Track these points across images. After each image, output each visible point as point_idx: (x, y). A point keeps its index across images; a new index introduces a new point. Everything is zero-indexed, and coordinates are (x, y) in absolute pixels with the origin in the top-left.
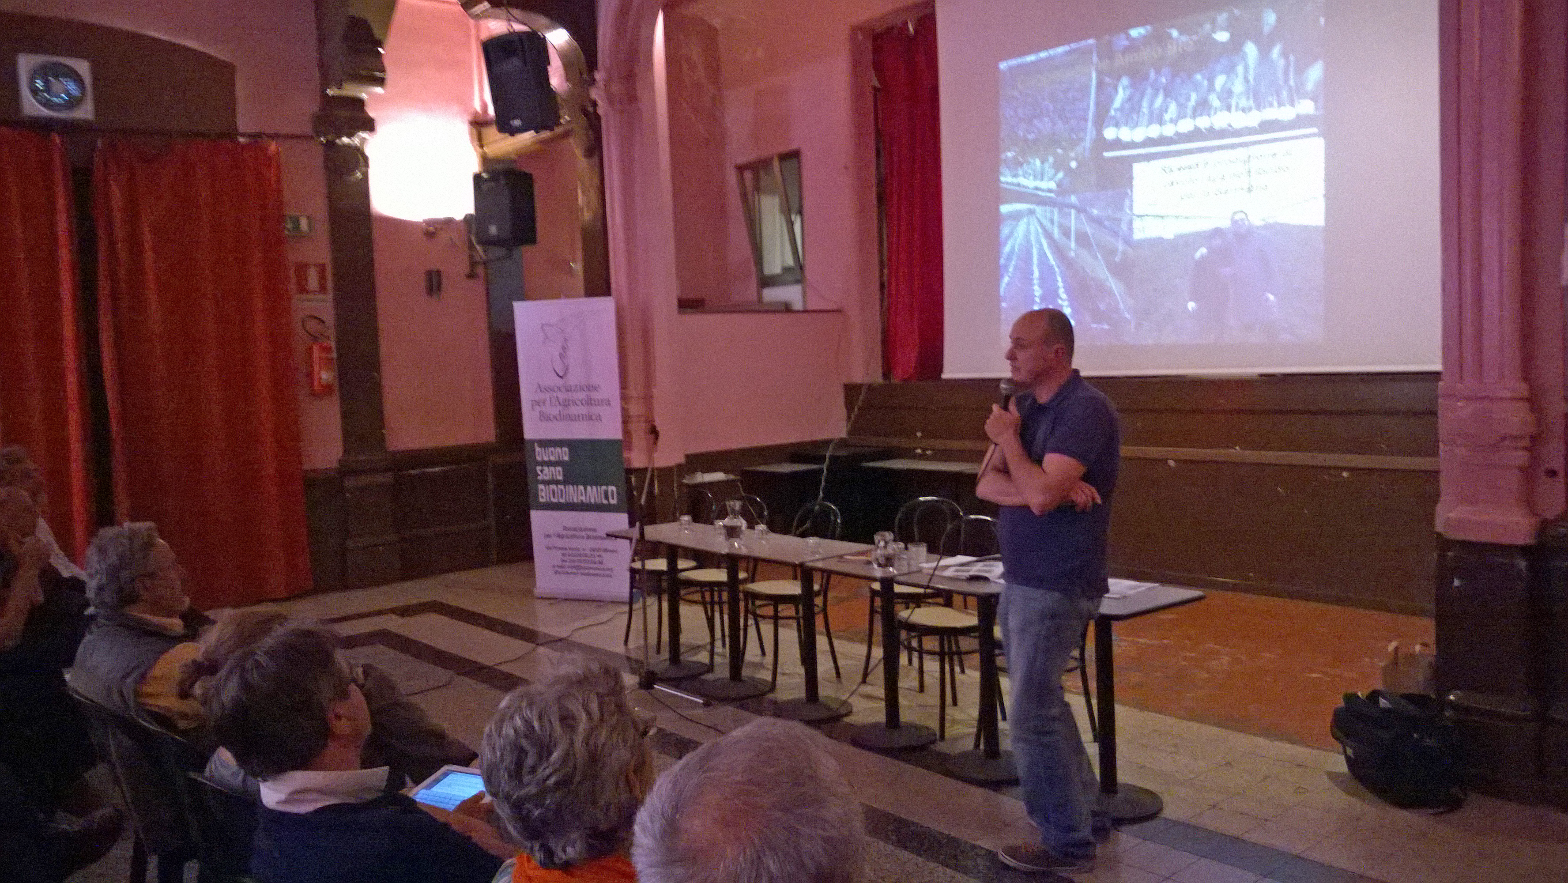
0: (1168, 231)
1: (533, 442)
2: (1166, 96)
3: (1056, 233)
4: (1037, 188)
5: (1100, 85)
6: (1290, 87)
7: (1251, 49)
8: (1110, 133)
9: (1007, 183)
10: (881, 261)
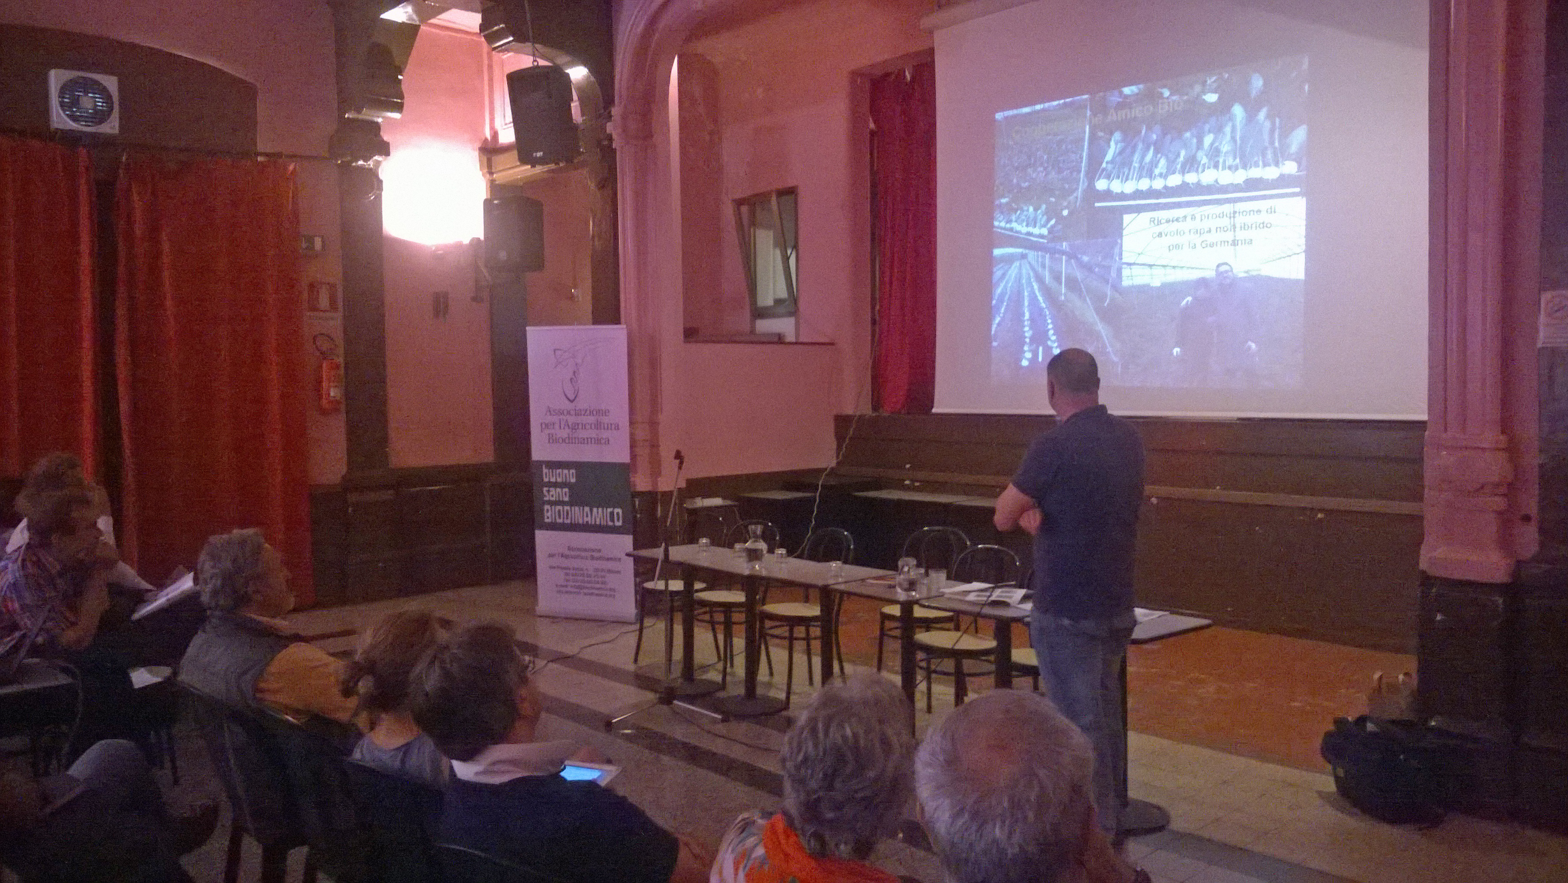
0: (1156, 279)
1: (540, 463)
2: (1157, 151)
3: (1048, 278)
4: (1029, 234)
5: (1093, 137)
6: (1275, 148)
7: (1238, 111)
8: (1101, 185)
9: (1001, 228)
10: (873, 298)
